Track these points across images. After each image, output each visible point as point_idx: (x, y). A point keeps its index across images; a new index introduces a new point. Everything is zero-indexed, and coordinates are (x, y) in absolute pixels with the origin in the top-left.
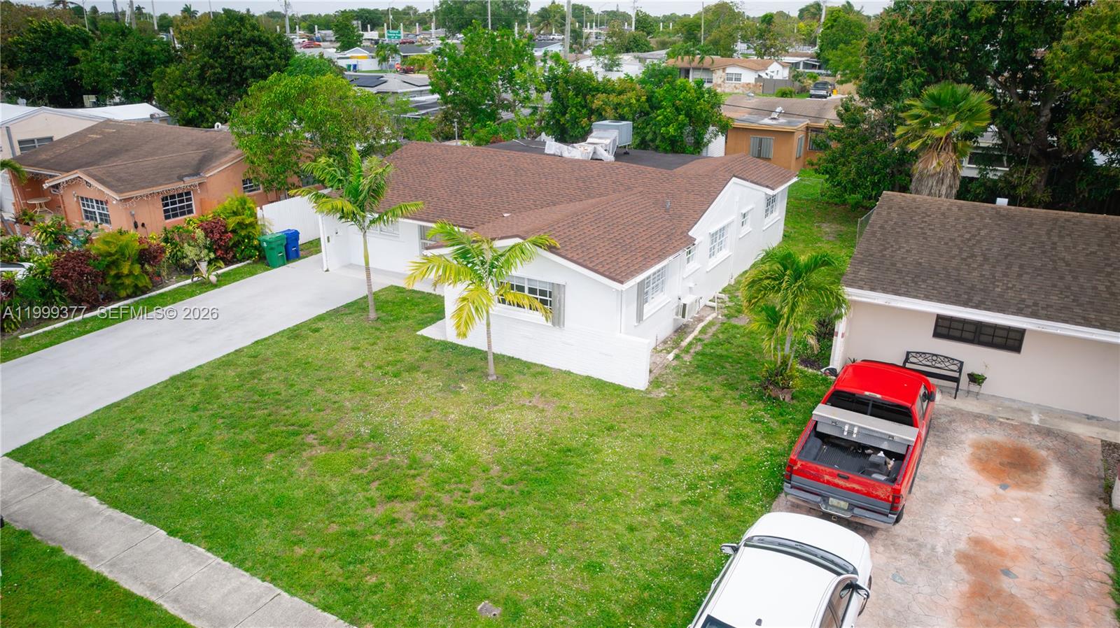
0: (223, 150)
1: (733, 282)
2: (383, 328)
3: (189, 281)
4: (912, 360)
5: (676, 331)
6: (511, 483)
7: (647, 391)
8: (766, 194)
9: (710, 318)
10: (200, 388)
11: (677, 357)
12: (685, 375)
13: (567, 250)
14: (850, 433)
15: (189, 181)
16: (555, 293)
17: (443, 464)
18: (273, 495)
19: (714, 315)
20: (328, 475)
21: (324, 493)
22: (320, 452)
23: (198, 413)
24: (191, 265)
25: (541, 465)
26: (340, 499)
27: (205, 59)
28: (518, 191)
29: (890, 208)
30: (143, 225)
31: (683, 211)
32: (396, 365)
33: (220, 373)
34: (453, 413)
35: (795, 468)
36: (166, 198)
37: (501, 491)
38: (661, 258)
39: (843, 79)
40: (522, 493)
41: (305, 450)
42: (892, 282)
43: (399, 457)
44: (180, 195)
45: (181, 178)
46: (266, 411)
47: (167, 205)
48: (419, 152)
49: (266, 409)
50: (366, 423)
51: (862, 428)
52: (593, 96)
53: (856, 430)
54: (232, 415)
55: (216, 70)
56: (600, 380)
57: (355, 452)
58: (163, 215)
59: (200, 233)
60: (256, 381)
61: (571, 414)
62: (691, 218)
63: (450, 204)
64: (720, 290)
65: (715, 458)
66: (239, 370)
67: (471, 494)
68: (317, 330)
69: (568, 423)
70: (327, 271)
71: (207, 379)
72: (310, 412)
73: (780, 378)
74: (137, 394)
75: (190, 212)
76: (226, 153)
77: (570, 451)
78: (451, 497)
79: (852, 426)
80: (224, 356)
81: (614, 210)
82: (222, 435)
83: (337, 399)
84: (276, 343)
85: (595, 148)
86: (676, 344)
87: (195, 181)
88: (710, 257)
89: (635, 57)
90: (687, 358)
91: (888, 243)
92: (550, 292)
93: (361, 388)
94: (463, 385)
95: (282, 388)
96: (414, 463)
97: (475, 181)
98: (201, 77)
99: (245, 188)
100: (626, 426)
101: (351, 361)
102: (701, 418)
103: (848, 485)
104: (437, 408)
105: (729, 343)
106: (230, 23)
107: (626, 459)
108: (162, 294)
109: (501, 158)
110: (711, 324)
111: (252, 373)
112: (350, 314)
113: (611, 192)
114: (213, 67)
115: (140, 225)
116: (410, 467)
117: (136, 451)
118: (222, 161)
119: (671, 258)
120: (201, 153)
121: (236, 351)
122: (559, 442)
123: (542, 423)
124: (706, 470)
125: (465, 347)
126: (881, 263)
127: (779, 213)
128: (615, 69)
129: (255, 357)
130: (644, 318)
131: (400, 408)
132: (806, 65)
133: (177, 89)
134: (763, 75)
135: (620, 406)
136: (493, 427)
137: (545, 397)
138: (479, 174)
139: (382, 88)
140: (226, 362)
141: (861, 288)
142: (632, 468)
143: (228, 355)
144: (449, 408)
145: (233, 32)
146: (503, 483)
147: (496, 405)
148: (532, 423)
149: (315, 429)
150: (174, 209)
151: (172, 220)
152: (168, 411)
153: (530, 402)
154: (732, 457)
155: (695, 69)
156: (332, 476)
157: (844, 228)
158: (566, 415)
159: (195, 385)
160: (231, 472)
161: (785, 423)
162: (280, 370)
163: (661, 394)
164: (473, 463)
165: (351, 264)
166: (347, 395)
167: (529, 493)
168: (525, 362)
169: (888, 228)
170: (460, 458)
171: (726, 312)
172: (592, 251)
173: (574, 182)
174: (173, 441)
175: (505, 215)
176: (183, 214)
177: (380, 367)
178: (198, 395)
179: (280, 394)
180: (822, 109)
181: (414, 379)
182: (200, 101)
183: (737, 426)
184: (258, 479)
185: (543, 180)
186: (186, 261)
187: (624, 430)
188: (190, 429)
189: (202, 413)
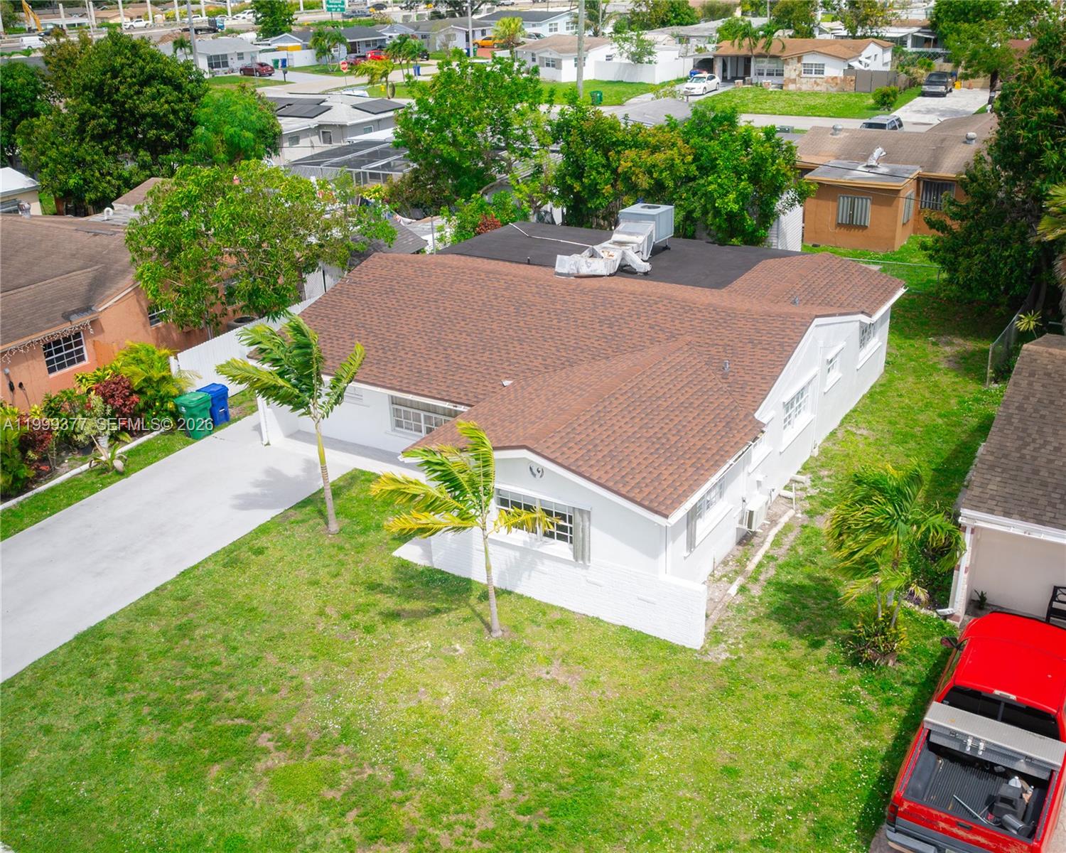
0: (118, 267)
1: (816, 452)
2: (347, 546)
3: (86, 466)
4: (1061, 597)
5: (740, 543)
6: (528, 811)
7: (704, 651)
8: (861, 322)
9: (784, 520)
10: (115, 654)
11: (742, 589)
12: (753, 621)
13: (591, 466)
14: (975, 749)
15: (79, 321)
16: (577, 518)
17: (439, 782)
18: (222, 834)
19: (791, 512)
20: (291, 802)
21: (287, 831)
22: (277, 761)
23: (116, 698)
24: (87, 442)
25: (566, 780)
26: (309, 840)
27: (85, 107)
28: (520, 341)
29: (1032, 374)
30: (21, 385)
31: (747, 378)
32: (368, 611)
33: (138, 627)
34: (447, 694)
35: (901, 809)
36: (48, 346)
37: (515, 824)
38: (717, 465)
39: (969, 71)
40: (543, 827)
41: (258, 760)
42: (1033, 502)
43: (380, 769)
44: (66, 339)
45: (67, 317)
46: (203, 694)
47: (50, 354)
48: (384, 272)
49: (204, 689)
50: (335, 713)
51: (991, 743)
52: (619, 153)
53: (982, 746)
54: (159, 701)
55: (101, 121)
56: (639, 632)
57: (324, 761)
58: (45, 368)
59: (96, 400)
60: (187, 642)
61: (603, 693)
62: (757, 390)
63: (430, 363)
64: (799, 468)
65: (796, 766)
66: (164, 622)
67: (477, 830)
68: (260, 552)
69: (599, 709)
70: (268, 444)
71: (124, 639)
72: (261, 695)
73: (881, 638)
74: (34, 666)
75: (81, 359)
76: (124, 272)
77: (602, 756)
78: (451, 835)
79: (976, 740)
80: (142, 599)
81: (653, 383)
82: (150, 733)
83: (294, 672)
84: (210, 573)
85: (624, 253)
86: (740, 570)
87: (86, 319)
88: (785, 427)
89: (672, 35)
90: (756, 591)
91: (1029, 435)
92: (570, 517)
93: (323, 651)
94: (458, 647)
95: (219, 652)
96: (401, 780)
97: (463, 323)
98: (81, 131)
99: (151, 318)
100: (675, 713)
101: (308, 604)
102: (776, 698)
103: (970, 837)
104: (426, 685)
105: (812, 562)
106: (119, 53)
107: (678, 770)
108: (52, 489)
109: (496, 284)
110: (787, 528)
111: (180, 628)
112: (303, 521)
113: (648, 344)
114: (94, 117)
115: (16, 385)
116: (396, 785)
117: (42, 762)
118: (120, 285)
119: (731, 462)
120: (89, 273)
121: (157, 589)
122: (588, 741)
123: (564, 709)
124: (783, 787)
125: (459, 578)
126: (1019, 469)
127: (879, 342)
128: (646, 59)
129: (182, 599)
130: (697, 544)
131: (377, 687)
132: (917, 41)
133: (50, 149)
134: (855, 64)
135: (666, 677)
136: (501, 717)
137: (568, 665)
138: (468, 311)
139: (325, 118)
140: (145, 609)
141: (991, 511)
142: (686, 785)
143: (148, 595)
144: (442, 686)
145: (122, 66)
146: (518, 813)
147: (503, 679)
148: (552, 710)
149: (269, 724)
150: (59, 359)
151: (58, 373)
152: (77, 694)
153: (548, 673)
154: (817, 762)
155: (759, 56)
156: (297, 802)
157: (971, 345)
158: (595, 693)
159: (107, 650)
160: (164, 796)
161: (888, 703)
162: (218, 622)
163: (721, 655)
164: (474, 779)
165: (299, 432)
166: (307, 664)
167: (551, 829)
168: (540, 604)
169: (1030, 409)
170: (460, 770)
171: (808, 507)
172: (625, 464)
173: (597, 326)
174: (88, 743)
175: (507, 383)
176: (71, 363)
177: (346, 617)
178: (114, 667)
179: (220, 664)
180: (938, 148)
181: (393, 635)
182: (81, 163)
183: (824, 710)
184: (201, 809)
185: (555, 322)
186: (80, 438)
187: (673, 720)
188: (108, 724)
189: (121, 698)
